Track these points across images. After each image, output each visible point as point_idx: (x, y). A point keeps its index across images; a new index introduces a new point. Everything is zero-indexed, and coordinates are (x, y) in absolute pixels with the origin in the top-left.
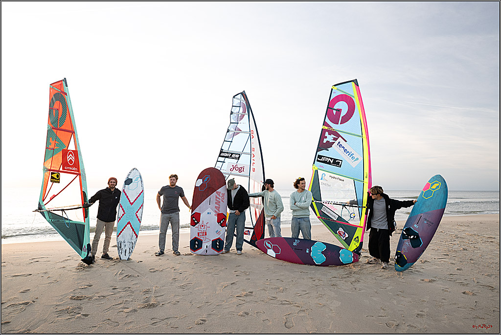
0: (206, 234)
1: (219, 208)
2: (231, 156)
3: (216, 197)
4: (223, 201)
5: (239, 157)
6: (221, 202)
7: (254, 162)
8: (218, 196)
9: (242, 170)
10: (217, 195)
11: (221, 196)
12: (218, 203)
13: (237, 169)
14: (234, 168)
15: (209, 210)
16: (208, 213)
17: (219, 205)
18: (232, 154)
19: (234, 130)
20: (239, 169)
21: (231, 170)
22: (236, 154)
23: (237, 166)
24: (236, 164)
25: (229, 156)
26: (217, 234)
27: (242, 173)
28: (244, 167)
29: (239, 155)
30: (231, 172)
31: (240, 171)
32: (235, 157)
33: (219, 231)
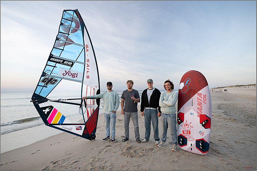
0: (190, 133)
1: (201, 109)
2: (63, 62)
3: (198, 99)
4: (204, 103)
6: (203, 103)
7: (88, 70)
8: (199, 98)
9: (76, 76)
10: (198, 96)
11: (203, 97)
12: (200, 104)
13: (70, 74)
14: (66, 74)
15: (192, 111)
16: (191, 114)
17: (201, 106)
18: (64, 61)
19: (65, 40)
20: (72, 75)
21: (64, 75)
22: (69, 62)
23: (70, 72)
24: (70, 70)
25: (61, 62)
26: (201, 134)
27: (75, 79)
28: (77, 73)
29: (72, 63)
30: (64, 76)
31: (73, 77)
32: (68, 64)
33: (202, 132)
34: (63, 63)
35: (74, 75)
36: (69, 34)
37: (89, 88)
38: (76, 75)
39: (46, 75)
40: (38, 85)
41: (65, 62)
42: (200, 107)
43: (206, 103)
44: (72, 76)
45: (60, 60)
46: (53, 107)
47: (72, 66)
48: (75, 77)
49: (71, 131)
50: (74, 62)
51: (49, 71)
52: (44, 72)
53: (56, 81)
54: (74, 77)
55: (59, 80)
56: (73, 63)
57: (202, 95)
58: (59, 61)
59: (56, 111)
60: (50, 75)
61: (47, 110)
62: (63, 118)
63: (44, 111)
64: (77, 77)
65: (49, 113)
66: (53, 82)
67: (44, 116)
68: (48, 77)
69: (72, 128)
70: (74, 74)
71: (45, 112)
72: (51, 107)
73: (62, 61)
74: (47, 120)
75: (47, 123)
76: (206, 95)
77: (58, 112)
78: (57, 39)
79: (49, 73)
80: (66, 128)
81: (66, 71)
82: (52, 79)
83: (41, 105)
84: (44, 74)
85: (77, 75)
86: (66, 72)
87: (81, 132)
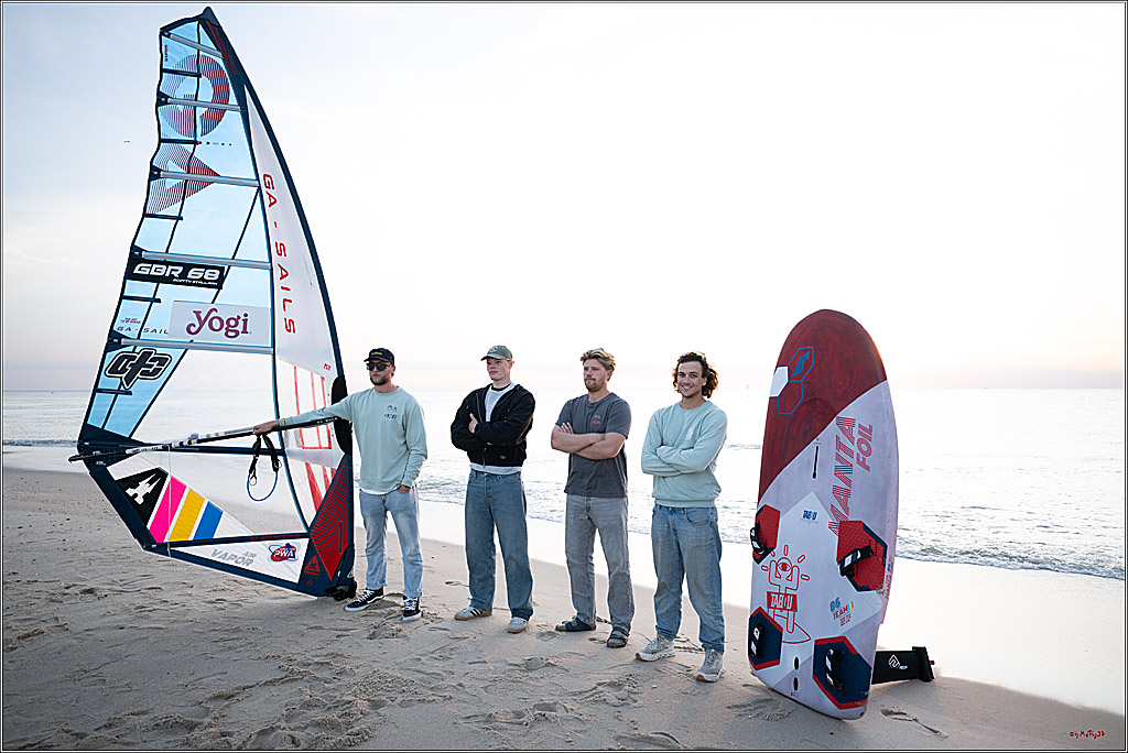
0: (794, 607)
1: (847, 493)
2: (183, 275)
3: (840, 445)
4: (863, 464)
5: (221, 279)
6: (856, 466)
7: (287, 294)
8: (844, 439)
9: (240, 328)
10: (841, 434)
11: (857, 437)
12: (843, 471)
13: (216, 324)
14: (202, 323)
15: (811, 501)
16: (807, 513)
17: (848, 482)
18: (187, 267)
19: (182, 170)
20: (225, 326)
21: (193, 329)
22: (207, 267)
23: (213, 314)
24: (213, 306)
25: (176, 274)
26: (836, 616)
27: (241, 340)
28: (246, 315)
29: (218, 272)
30: (192, 337)
31: (230, 334)
32: (202, 279)
33: (843, 605)
34: (183, 280)
35: (234, 327)
36: (195, 143)
37: (303, 374)
38: (241, 322)
39: (123, 340)
40: (96, 390)
41: (191, 272)
42: (844, 486)
43: (868, 469)
44: (224, 330)
45: (170, 267)
46: (166, 475)
47: (219, 284)
48: (237, 333)
49: (250, 568)
50: (226, 268)
51: (134, 321)
52: (115, 329)
53: (163, 361)
54: (233, 334)
55: (175, 354)
56: (222, 269)
57: (857, 426)
58: (167, 275)
59: (178, 488)
60: (139, 338)
61: (144, 488)
62: (213, 515)
63: (130, 492)
64: (245, 331)
65: (150, 498)
66: (151, 370)
67: (134, 515)
68: (131, 349)
69: (254, 556)
70: (232, 323)
71: (136, 495)
72: (159, 475)
73: (181, 269)
74: (148, 527)
75: (150, 541)
76: (870, 430)
77: (187, 490)
78: (155, 174)
79: (133, 334)
80: (226, 554)
81: (197, 313)
82: (146, 355)
83: (118, 471)
84: (114, 340)
85: (245, 321)
86: (199, 318)
87: (292, 571)
